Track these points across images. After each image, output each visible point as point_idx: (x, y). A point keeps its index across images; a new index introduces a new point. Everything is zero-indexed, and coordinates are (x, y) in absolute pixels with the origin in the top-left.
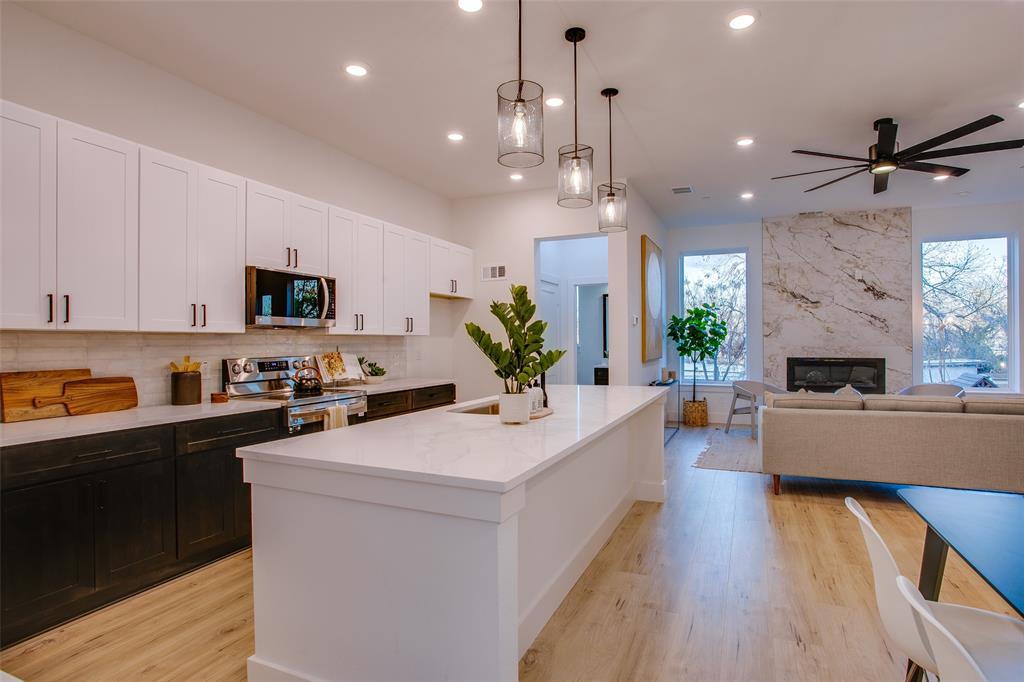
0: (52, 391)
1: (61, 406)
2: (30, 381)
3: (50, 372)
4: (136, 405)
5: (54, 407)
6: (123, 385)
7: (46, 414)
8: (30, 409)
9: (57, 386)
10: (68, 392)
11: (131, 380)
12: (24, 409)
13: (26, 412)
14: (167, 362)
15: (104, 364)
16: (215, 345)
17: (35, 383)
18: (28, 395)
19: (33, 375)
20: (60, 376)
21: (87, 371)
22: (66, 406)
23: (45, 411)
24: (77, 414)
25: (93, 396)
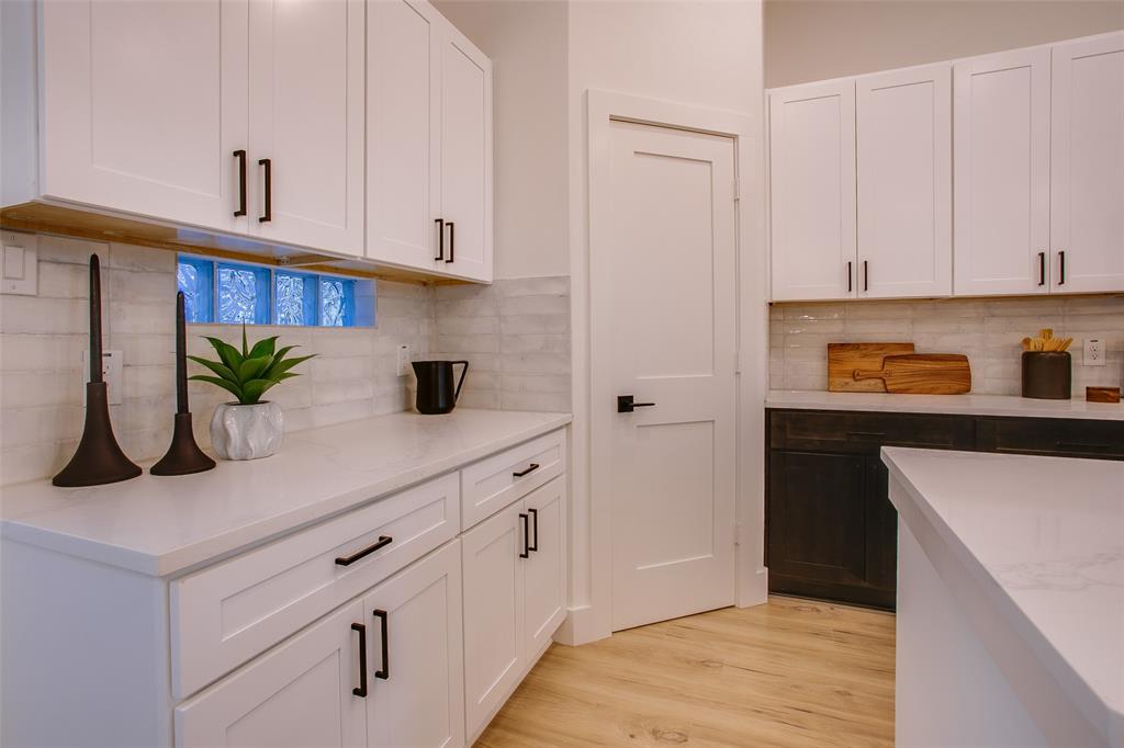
0: (873, 364)
1: (880, 381)
2: (852, 353)
3: (871, 344)
4: (968, 390)
5: (872, 382)
6: (952, 365)
7: (865, 388)
8: (851, 381)
9: (878, 360)
10: (887, 368)
11: (964, 359)
12: (847, 380)
13: (847, 383)
14: (1018, 338)
15: (932, 338)
16: (1111, 314)
17: (856, 354)
18: (850, 367)
19: (856, 346)
20: (881, 349)
21: (911, 346)
22: (884, 381)
23: (864, 384)
24: (894, 393)
25: (914, 374)
